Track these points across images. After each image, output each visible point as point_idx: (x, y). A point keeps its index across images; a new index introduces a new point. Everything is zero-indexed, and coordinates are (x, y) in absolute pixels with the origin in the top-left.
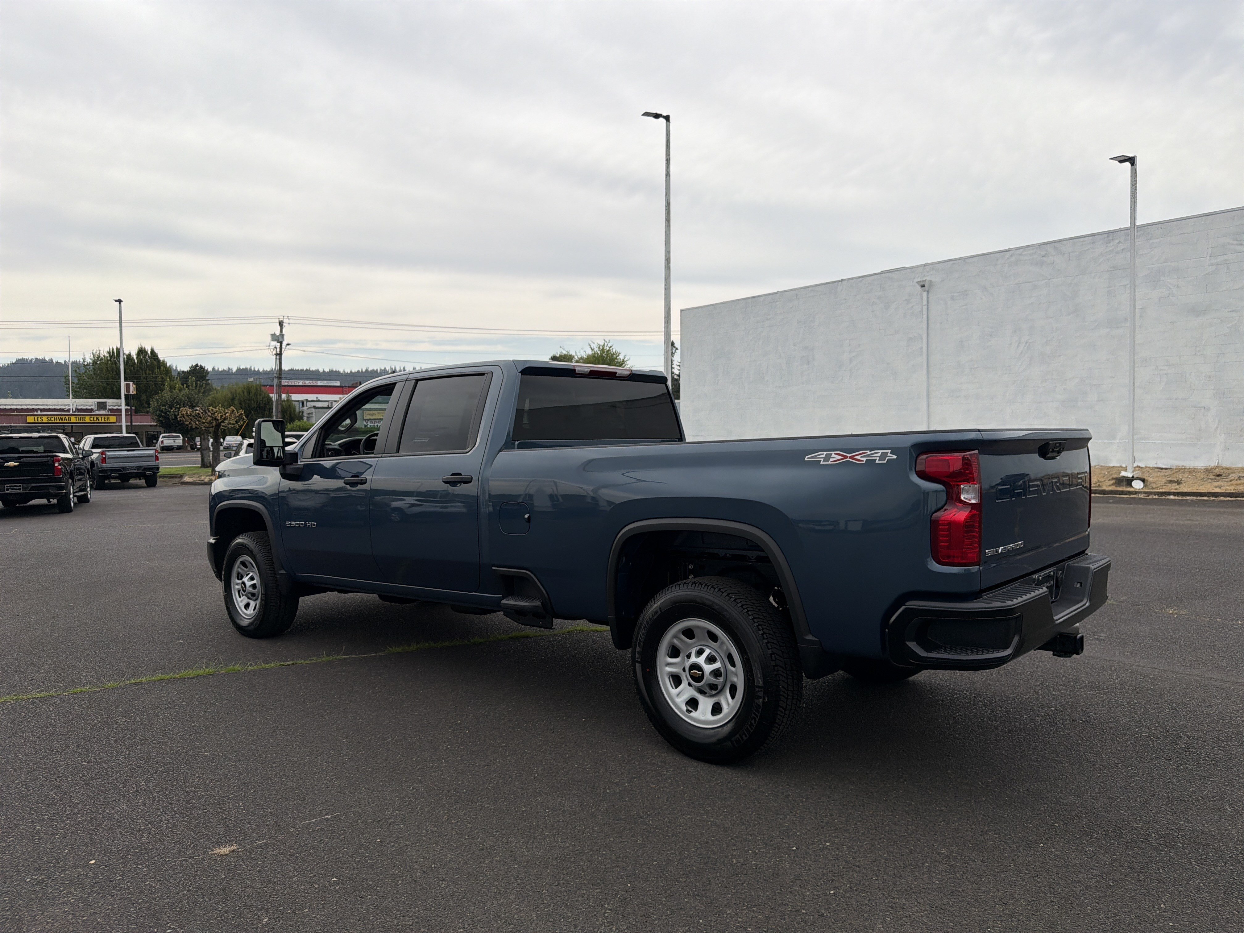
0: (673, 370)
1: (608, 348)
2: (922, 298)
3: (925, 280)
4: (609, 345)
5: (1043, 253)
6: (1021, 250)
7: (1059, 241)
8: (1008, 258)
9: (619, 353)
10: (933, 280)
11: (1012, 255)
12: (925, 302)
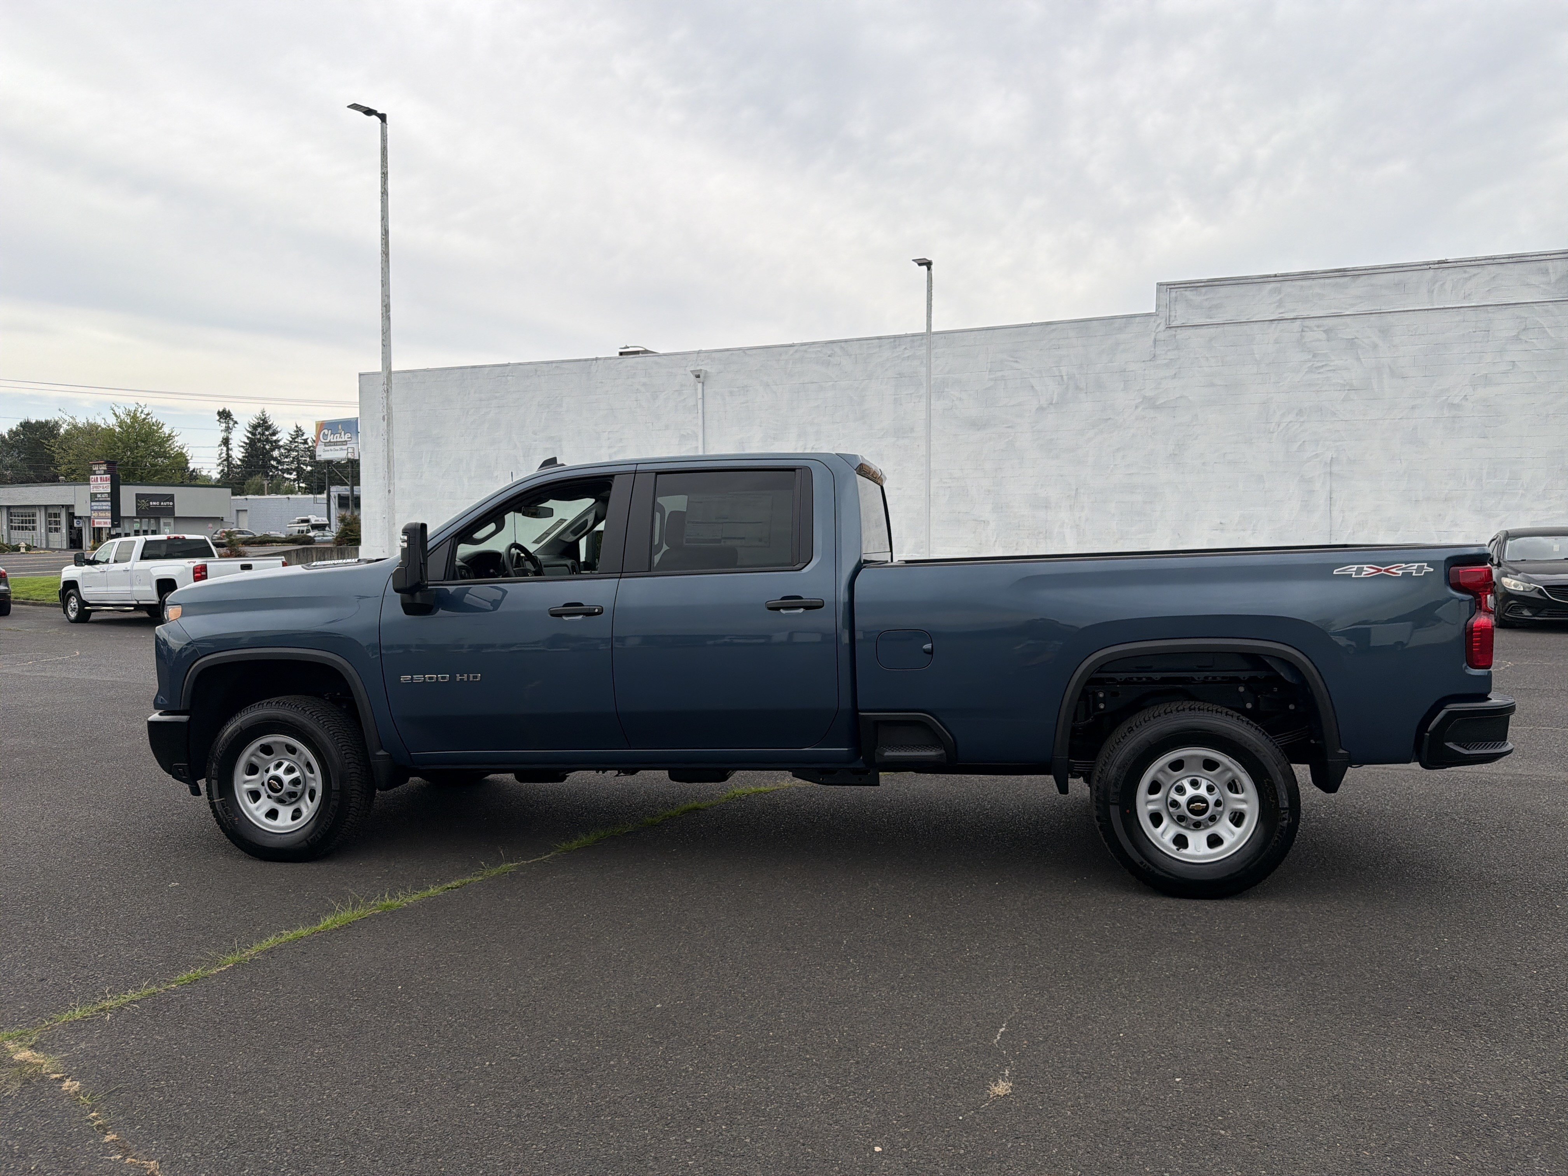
0: (230, 452)
1: (143, 416)
2: (696, 390)
3: (701, 370)
4: (146, 412)
5: (829, 352)
6: (807, 347)
7: (846, 341)
8: (792, 355)
9: (163, 425)
10: (708, 370)
11: (796, 351)
12: (700, 396)
